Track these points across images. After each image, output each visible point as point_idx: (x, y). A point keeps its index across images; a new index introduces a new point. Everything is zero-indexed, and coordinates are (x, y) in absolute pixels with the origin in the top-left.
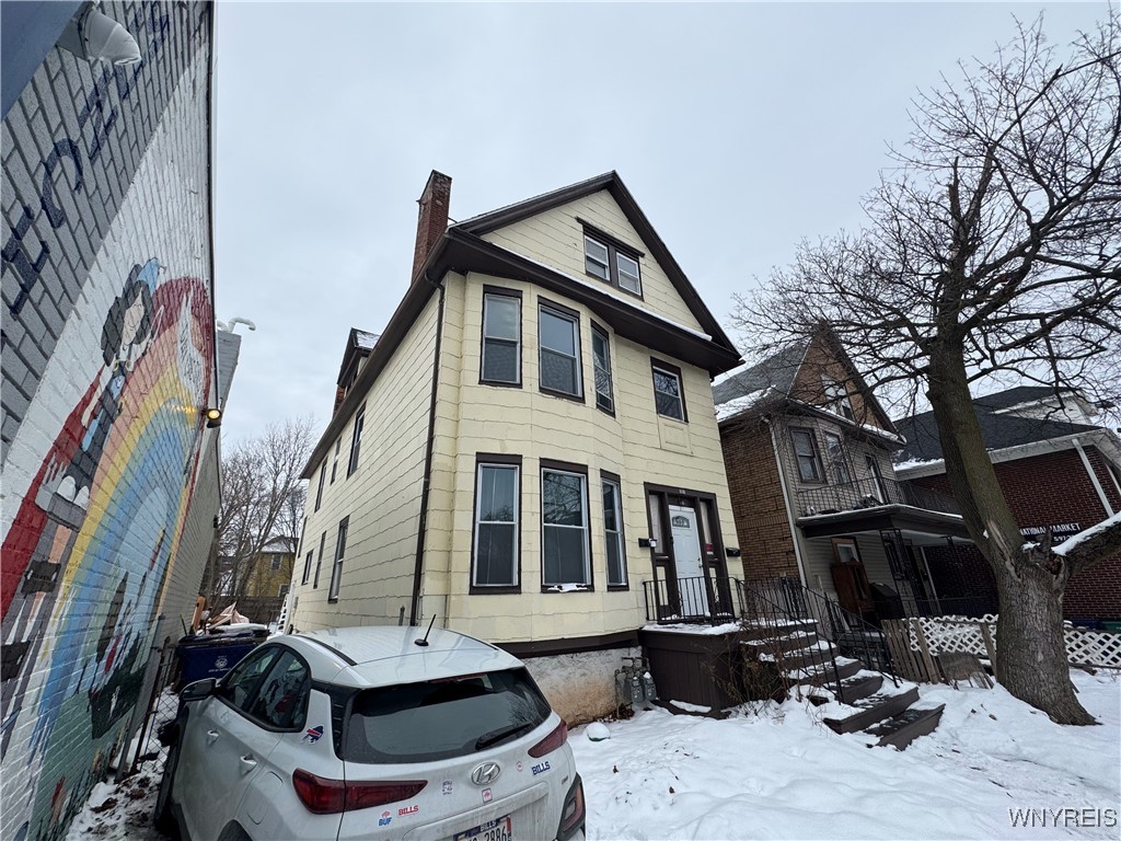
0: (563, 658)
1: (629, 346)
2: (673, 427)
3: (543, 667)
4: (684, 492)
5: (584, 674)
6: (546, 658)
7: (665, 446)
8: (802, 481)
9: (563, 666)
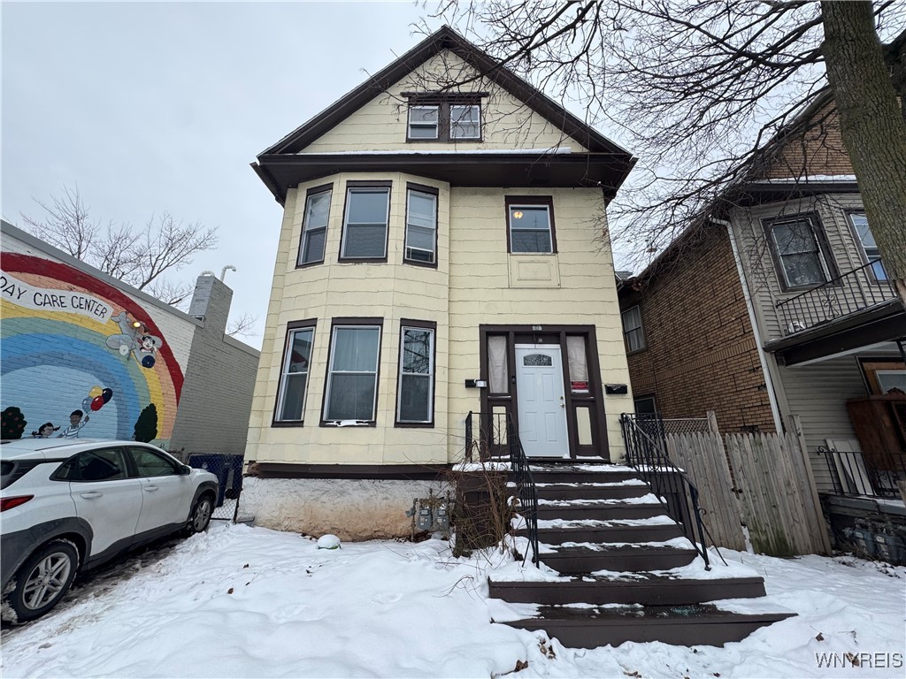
0: (365, 482)
1: (475, 194)
2: (532, 262)
3: (345, 487)
4: (540, 329)
5: (387, 499)
6: (348, 481)
7: (516, 284)
8: (785, 289)
9: (365, 489)
